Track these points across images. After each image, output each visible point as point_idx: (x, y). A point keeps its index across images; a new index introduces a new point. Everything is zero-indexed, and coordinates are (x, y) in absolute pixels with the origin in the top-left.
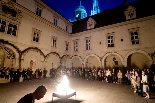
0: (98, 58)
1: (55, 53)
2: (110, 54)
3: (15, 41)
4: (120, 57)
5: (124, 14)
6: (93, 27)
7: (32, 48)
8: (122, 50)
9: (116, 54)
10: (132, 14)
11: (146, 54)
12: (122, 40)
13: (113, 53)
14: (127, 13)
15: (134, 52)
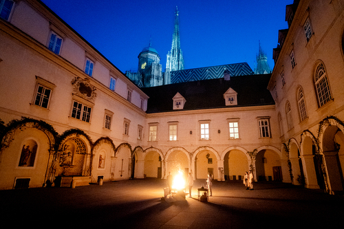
0: (187, 154)
1: (127, 144)
2: (203, 149)
3: (87, 130)
4: (216, 153)
5: (223, 97)
6: (181, 107)
7: (104, 138)
8: (219, 145)
9: (211, 150)
10: (233, 100)
11: (245, 152)
12: (219, 132)
13: (208, 149)
14: (227, 97)
15: (232, 148)
